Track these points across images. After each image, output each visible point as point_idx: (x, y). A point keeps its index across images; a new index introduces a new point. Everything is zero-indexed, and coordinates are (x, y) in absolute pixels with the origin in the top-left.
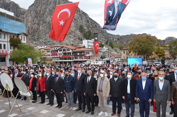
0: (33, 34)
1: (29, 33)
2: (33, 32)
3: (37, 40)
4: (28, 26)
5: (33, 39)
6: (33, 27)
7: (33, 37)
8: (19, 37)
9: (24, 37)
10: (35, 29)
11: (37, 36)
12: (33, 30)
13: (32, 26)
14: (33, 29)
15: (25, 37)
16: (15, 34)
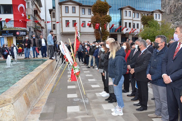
0: (176, 13)
1: (171, 12)
2: (176, 11)
3: (180, 19)
4: (170, 5)
5: (175, 19)
6: (177, 5)
7: (176, 17)
8: (153, 15)
9: (159, 15)
10: (179, 7)
11: (181, 15)
12: (176, 9)
13: (175, 4)
14: (176, 7)
15: (161, 14)
16: (149, 12)
